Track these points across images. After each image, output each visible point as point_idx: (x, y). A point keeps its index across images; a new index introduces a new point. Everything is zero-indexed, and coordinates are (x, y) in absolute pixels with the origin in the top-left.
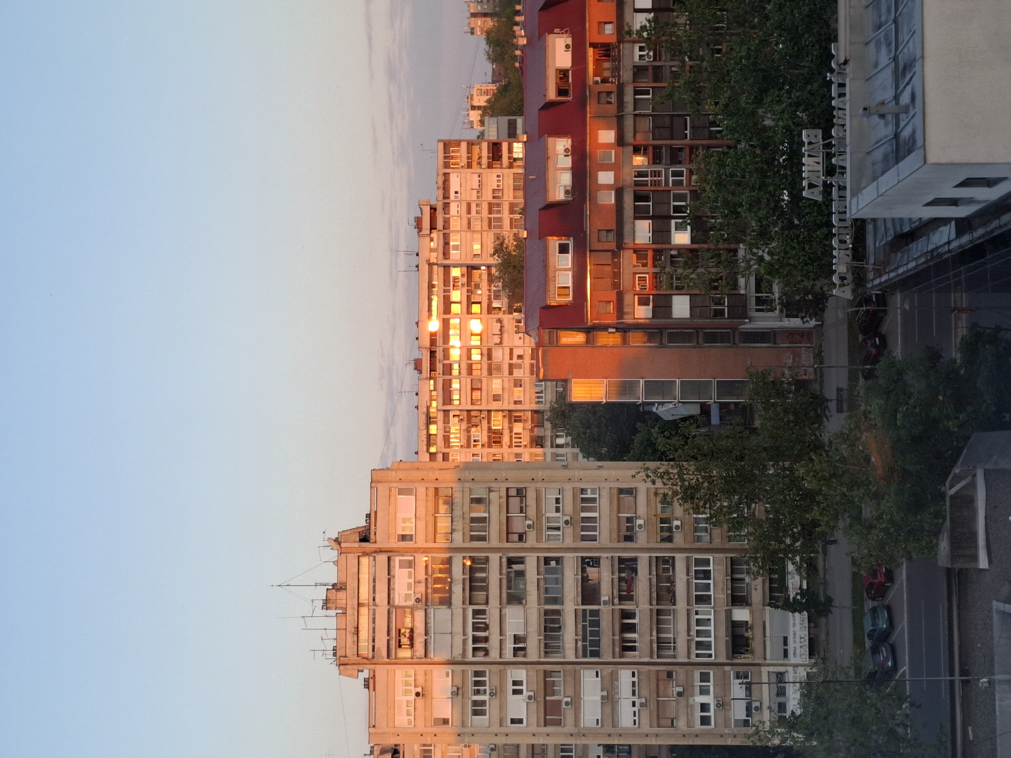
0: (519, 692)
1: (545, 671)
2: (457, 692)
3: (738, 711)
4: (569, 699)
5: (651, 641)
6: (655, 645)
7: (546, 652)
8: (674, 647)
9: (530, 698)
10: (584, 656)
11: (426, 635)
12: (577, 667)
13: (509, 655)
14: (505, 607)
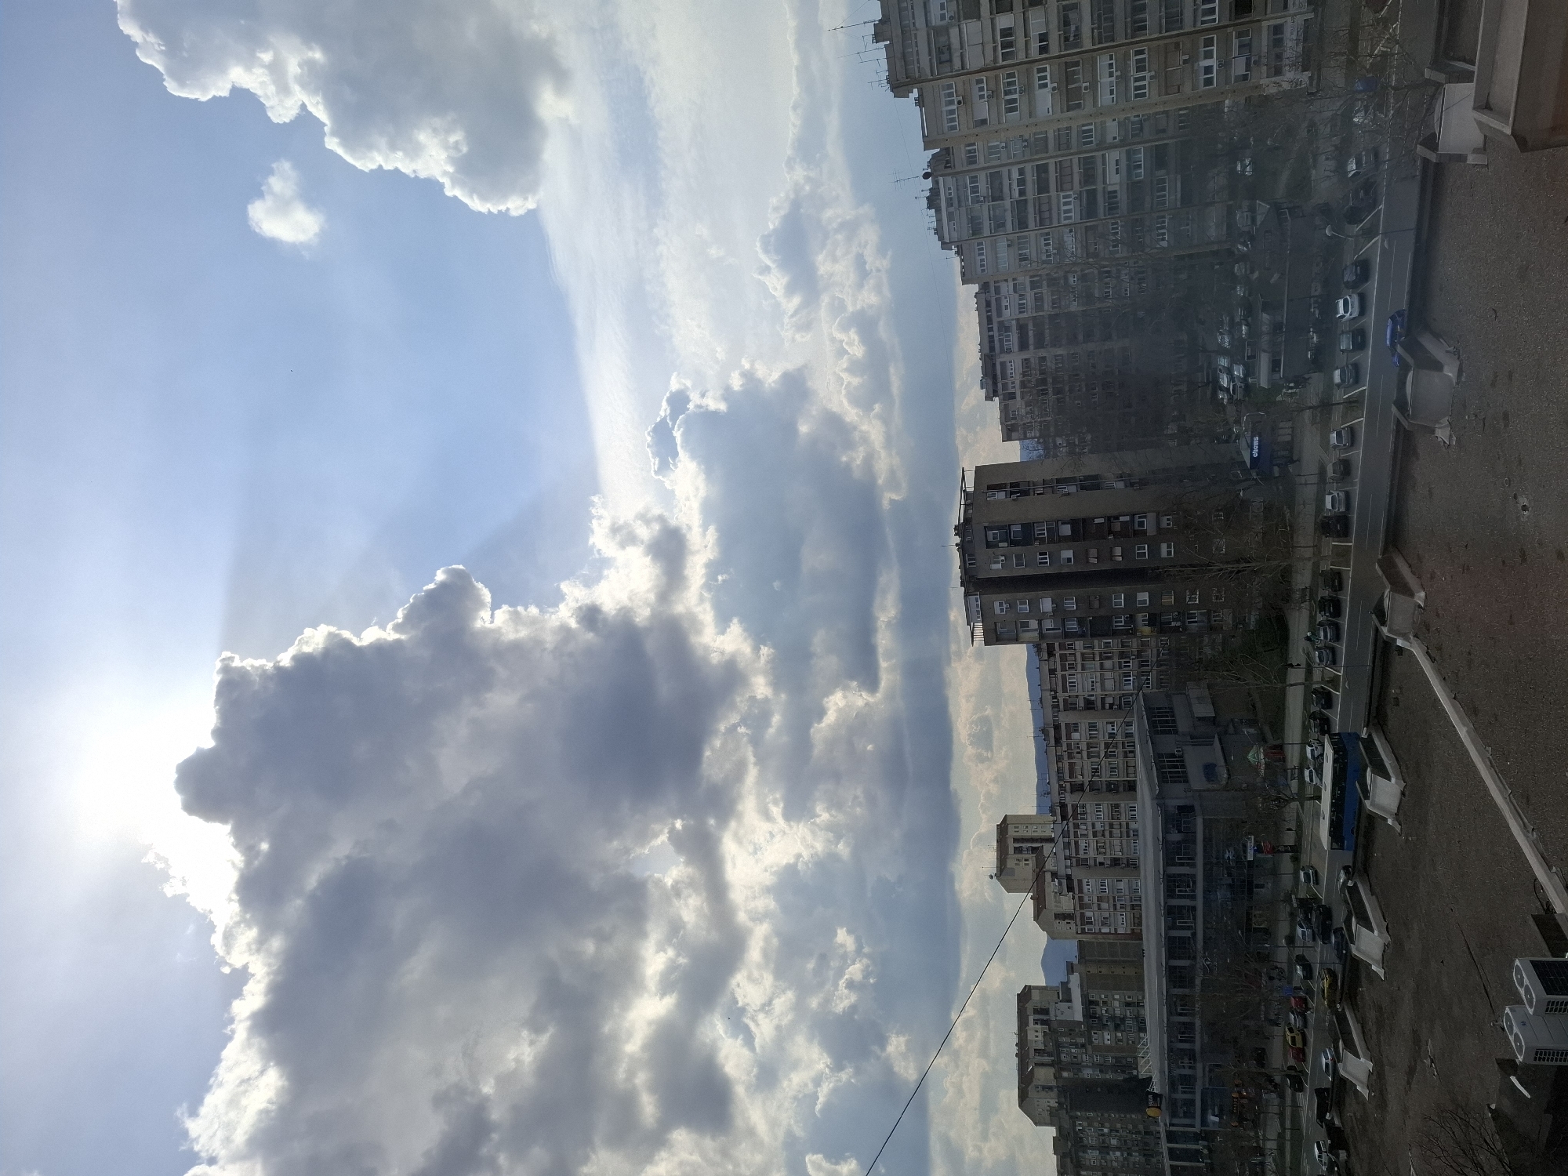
0: (1045, 86)
1: (1066, 63)
2: (993, 94)
3: (1239, 67)
4: (1088, 84)
5: (1160, 17)
6: (1164, 20)
7: (1065, 45)
8: (1181, 19)
9: (1054, 89)
10: (1100, 43)
11: (962, 48)
12: (1094, 54)
13: (1034, 53)
14: (1028, 11)
